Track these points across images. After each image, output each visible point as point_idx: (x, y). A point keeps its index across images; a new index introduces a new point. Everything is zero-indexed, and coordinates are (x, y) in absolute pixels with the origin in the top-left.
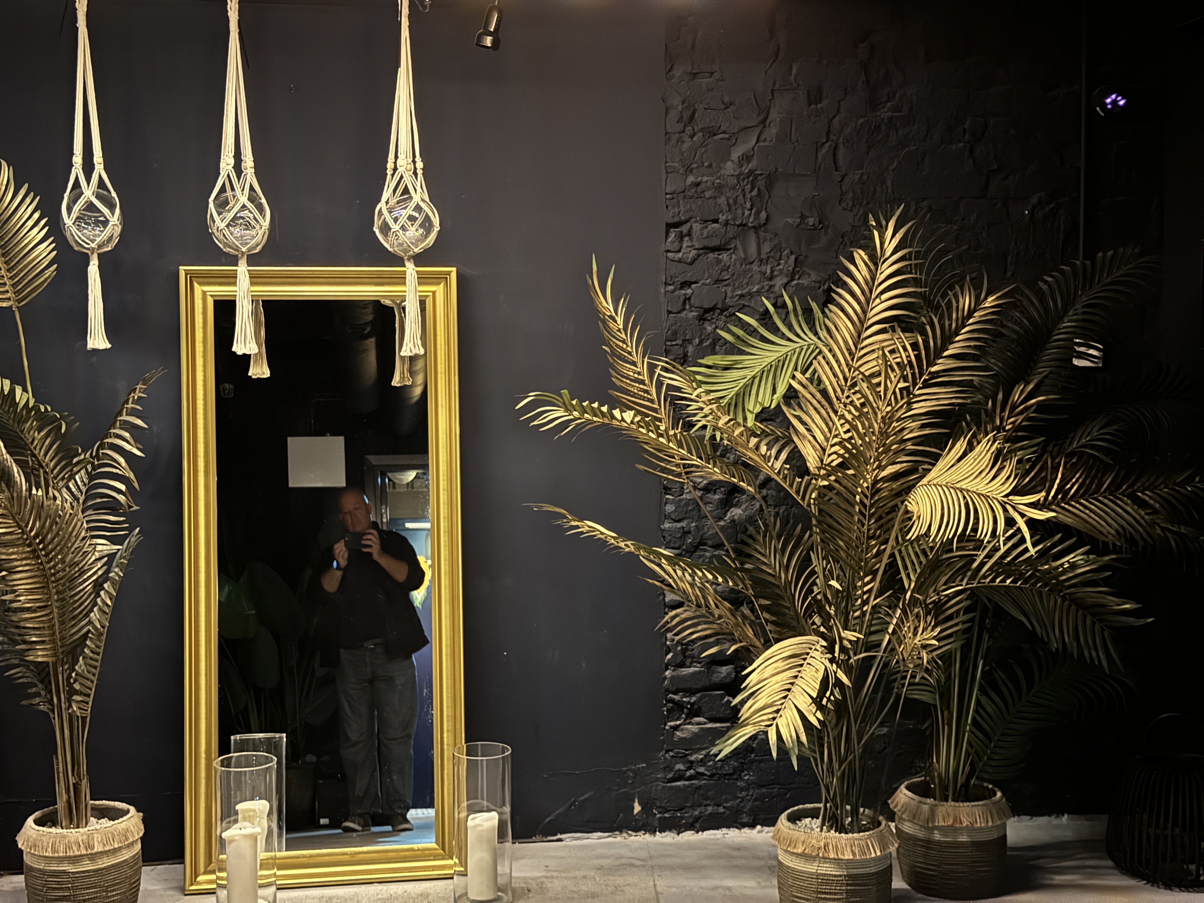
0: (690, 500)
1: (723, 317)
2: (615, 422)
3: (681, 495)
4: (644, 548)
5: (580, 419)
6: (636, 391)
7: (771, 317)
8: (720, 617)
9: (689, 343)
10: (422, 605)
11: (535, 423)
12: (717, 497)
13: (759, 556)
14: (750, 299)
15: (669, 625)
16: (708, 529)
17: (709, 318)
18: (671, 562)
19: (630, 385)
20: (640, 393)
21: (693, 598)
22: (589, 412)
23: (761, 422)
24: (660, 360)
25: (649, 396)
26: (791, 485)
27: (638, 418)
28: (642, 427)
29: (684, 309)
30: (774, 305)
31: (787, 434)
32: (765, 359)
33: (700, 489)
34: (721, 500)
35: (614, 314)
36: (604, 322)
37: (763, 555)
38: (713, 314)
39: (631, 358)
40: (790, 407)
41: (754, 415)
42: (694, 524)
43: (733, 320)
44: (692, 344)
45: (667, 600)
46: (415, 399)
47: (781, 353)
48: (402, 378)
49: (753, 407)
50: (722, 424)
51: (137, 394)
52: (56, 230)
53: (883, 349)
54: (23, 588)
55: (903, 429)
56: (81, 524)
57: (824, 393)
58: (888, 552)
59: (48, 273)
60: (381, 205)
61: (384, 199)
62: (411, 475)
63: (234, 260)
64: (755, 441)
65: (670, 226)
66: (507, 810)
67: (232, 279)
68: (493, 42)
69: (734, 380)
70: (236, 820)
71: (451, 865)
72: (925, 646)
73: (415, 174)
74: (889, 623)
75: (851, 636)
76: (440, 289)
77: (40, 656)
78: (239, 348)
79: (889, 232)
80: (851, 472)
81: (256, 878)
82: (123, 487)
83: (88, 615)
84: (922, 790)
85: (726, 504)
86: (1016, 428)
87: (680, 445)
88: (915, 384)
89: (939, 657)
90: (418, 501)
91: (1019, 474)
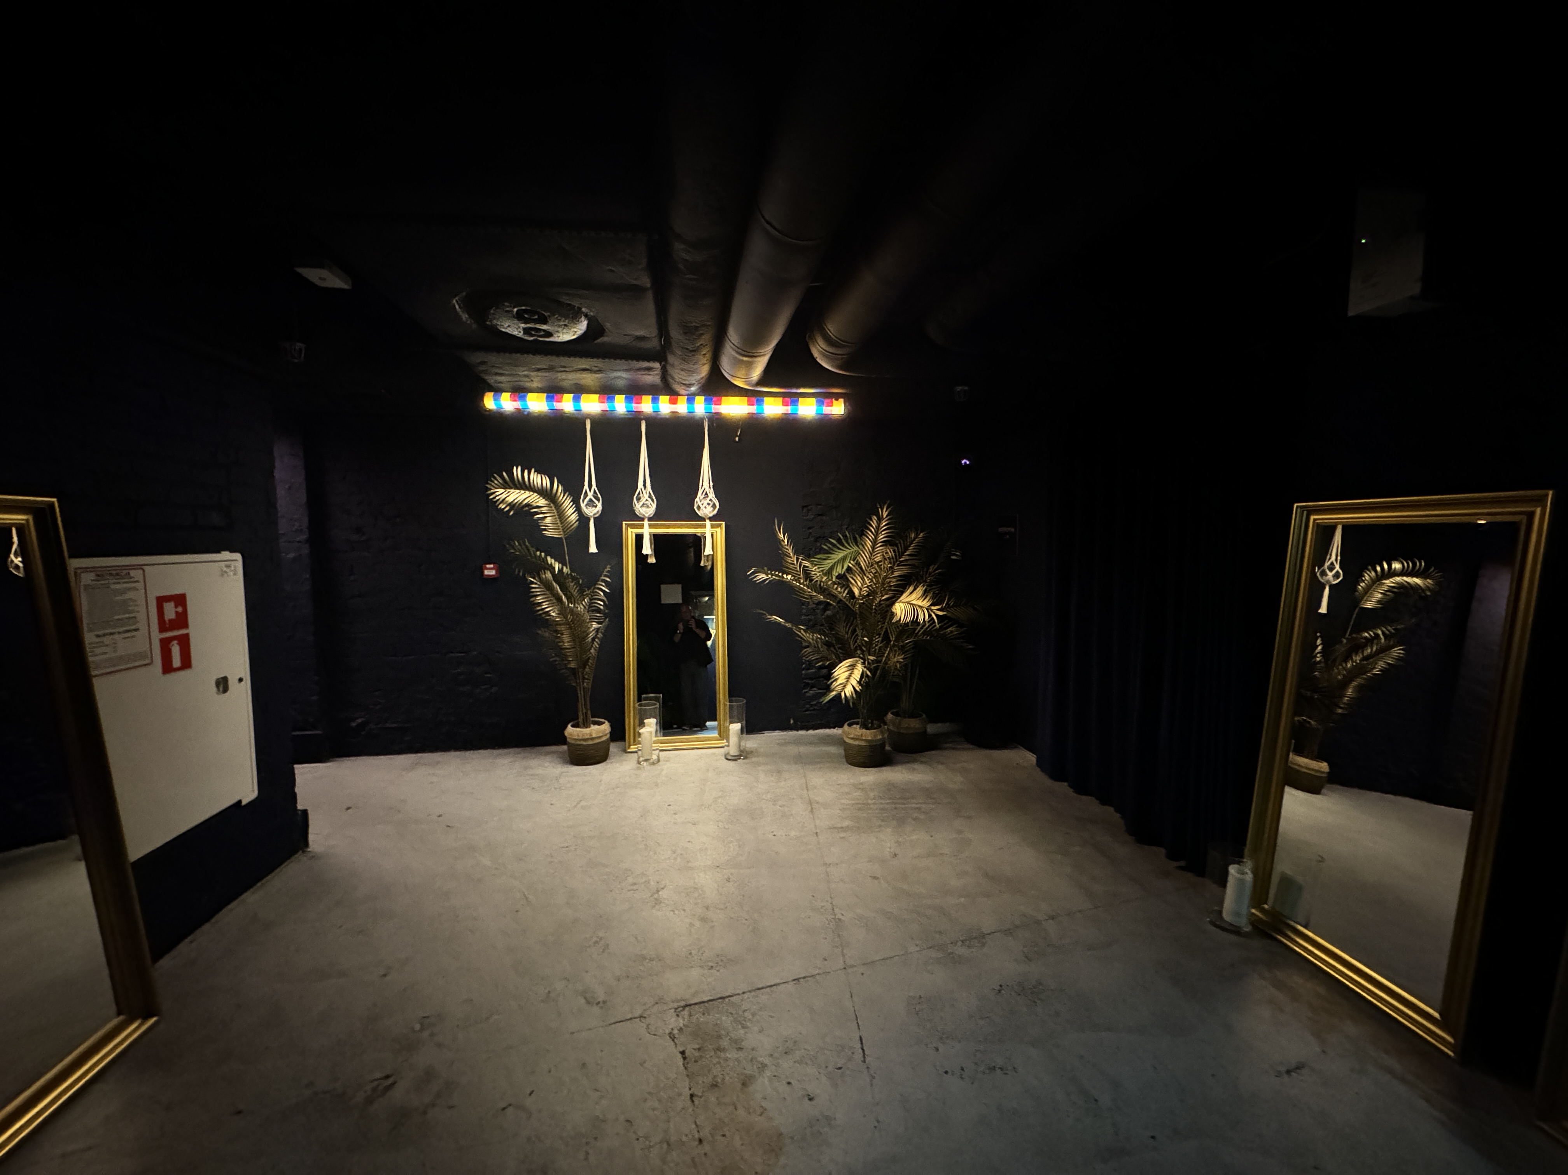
2: (784, 579)
4: (795, 626)
5: (771, 578)
6: (792, 568)
7: (842, 540)
11: (754, 580)
12: (822, 607)
14: (833, 534)
16: (818, 619)
17: (818, 541)
18: (805, 631)
22: (774, 575)
23: (838, 579)
25: (796, 570)
26: (849, 603)
28: (794, 581)
31: (848, 584)
32: (839, 556)
34: (823, 609)
35: (783, 539)
36: (780, 541)
37: (839, 628)
39: (790, 555)
43: (827, 541)
46: (709, 570)
47: (845, 553)
48: (704, 562)
49: (835, 574)
50: (824, 580)
51: (608, 569)
52: (578, 509)
53: (883, 552)
54: (566, 641)
55: (890, 582)
56: (587, 617)
57: (861, 568)
58: (885, 627)
59: (575, 525)
60: (697, 499)
61: (698, 496)
62: (707, 599)
63: (643, 520)
64: (836, 586)
65: (803, 507)
66: (744, 722)
67: (642, 526)
68: (739, 439)
69: (828, 564)
70: (644, 726)
71: (724, 742)
72: (898, 662)
73: (710, 488)
74: (885, 653)
75: (872, 658)
76: (718, 530)
77: (573, 665)
78: (644, 552)
79: (885, 510)
80: (871, 598)
81: (652, 747)
82: (602, 603)
83: (589, 651)
84: (896, 714)
85: (825, 610)
86: (931, 581)
87: (808, 588)
88: (894, 565)
89: (904, 666)
90: (710, 609)
91: (932, 598)
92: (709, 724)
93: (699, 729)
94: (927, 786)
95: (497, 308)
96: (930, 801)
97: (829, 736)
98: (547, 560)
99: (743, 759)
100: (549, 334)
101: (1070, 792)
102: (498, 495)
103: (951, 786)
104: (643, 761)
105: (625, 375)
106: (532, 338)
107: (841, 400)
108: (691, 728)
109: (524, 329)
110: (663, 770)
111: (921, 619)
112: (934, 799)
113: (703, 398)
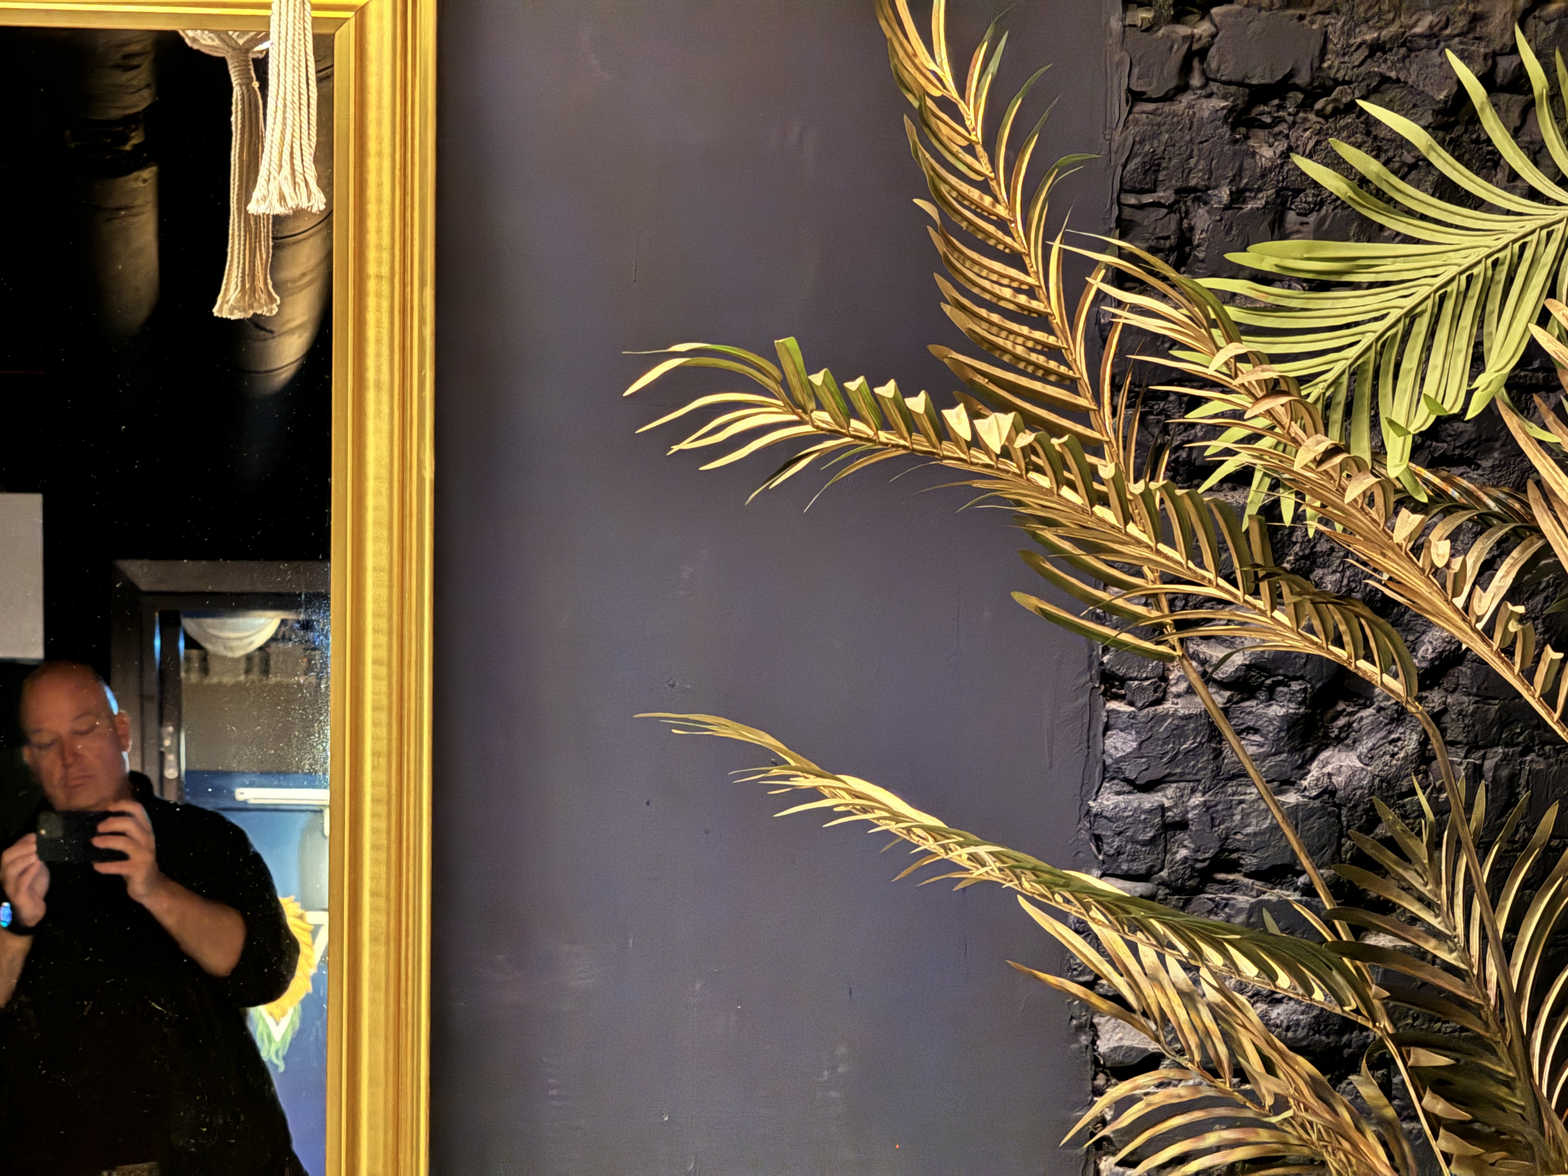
0: (1188, 718)
1: (1312, 117)
2: (947, 448)
3: (1159, 702)
4: (1034, 870)
5: (834, 434)
6: (1020, 350)
7: (1474, 119)
8: (1280, 1105)
9: (1197, 199)
11: (685, 445)
12: (1277, 710)
13: (1416, 908)
14: (1404, 58)
15: (1107, 1132)
16: (1245, 815)
17: (1268, 120)
18: (1122, 916)
19: (1002, 328)
20: (1034, 357)
21: (1193, 1041)
22: (865, 412)
23: (1432, 465)
24: (1103, 248)
25: (1063, 369)
27: (1026, 439)
28: (1039, 470)
29: (1183, 88)
30: (1486, 80)
31: (1517, 506)
32: (1454, 257)
33: (1222, 685)
34: (1291, 723)
35: (954, 94)
36: (921, 119)
38: (1280, 107)
39: (1008, 240)
40: (1529, 418)
41: (1410, 439)
42: (1197, 799)
43: (1346, 126)
44: (1206, 203)
45: (1103, 1046)
48: (249, 291)
49: (1407, 414)
50: (1299, 466)
64: (1406, 523)
69: (1352, 321)
85: (1310, 733)
87: (1160, 532)
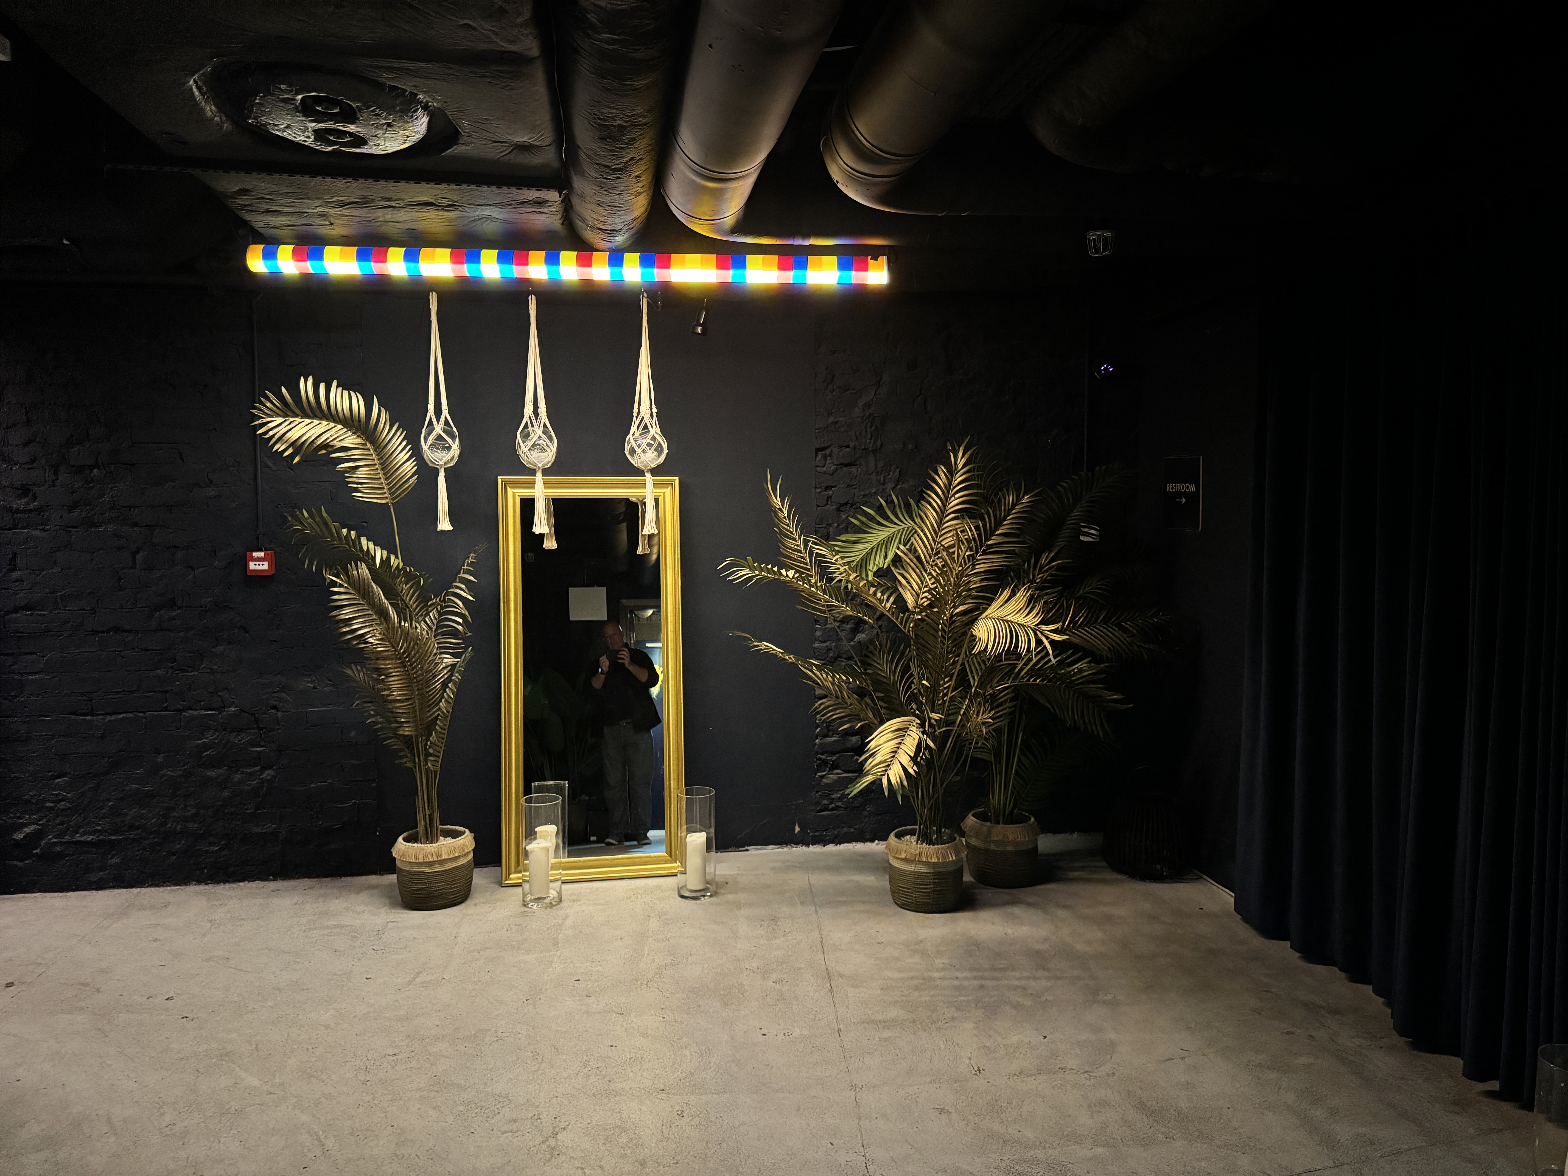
0: (831, 628)
1: (853, 509)
2: (782, 578)
3: (826, 625)
4: (802, 660)
5: (759, 575)
6: (795, 557)
7: (884, 509)
8: (851, 705)
10: (657, 697)
11: (730, 578)
12: (849, 626)
13: (876, 665)
14: (870, 497)
15: (818, 710)
16: (843, 647)
17: (844, 510)
18: (819, 668)
19: (792, 553)
20: (798, 559)
21: (834, 692)
22: (765, 571)
23: (877, 577)
24: (811, 537)
25: (804, 561)
26: (897, 619)
27: (797, 575)
28: (800, 581)
29: (827, 504)
30: (886, 501)
31: (894, 585)
32: (881, 537)
33: (838, 621)
34: (852, 629)
35: (781, 508)
36: (775, 513)
37: (879, 664)
38: (846, 508)
39: (793, 536)
40: (896, 568)
41: (873, 573)
42: (834, 644)
43: (859, 511)
44: (833, 526)
45: (817, 693)
46: (653, 562)
47: (891, 533)
48: (644, 549)
49: (872, 568)
50: (851, 578)
51: (470, 560)
52: (417, 453)
53: (956, 530)
54: (395, 687)
55: (970, 582)
56: (433, 645)
57: (918, 558)
58: (960, 662)
59: (411, 481)
60: (630, 436)
61: (631, 432)
62: (650, 612)
63: (533, 472)
64: (872, 590)
65: (818, 450)
66: (712, 830)
67: (532, 484)
68: (702, 330)
69: (861, 550)
70: (535, 839)
71: (676, 866)
72: (984, 723)
73: (652, 416)
74: (961, 708)
75: (935, 716)
76: (668, 491)
77: (407, 731)
78: (537, 530)
79: (960, 454)
80: (936, 610)
81: (548, 875)
82: (461, 621)
83: (438, 704)
84: (982, 817)
85: (855, 631)
86: (1044, 581)
87: (824, 592)
88: (977, 552)
89: (994, 730)
90: (654, 629)
91: (1045, 611)
92: (652, 834)
93: (635, 843)
94: (1039, 947)
95: (268, 93)
96: (1040, 973)
97: (864, 855)
98: (360, 543)
99: (711, 896)
100: (360, 141)
101: (1294, 957)
102: (271, 429)
103: (1080, 947)
104: (531, 901)
105: (495, 213)
106: (330, 149)
107: (883, 260)
108: (620, 842)
109: (316, 132)
110: (567, 917)
111: (1023, 647)
112: (1048, 970)
113: (637, 255)
